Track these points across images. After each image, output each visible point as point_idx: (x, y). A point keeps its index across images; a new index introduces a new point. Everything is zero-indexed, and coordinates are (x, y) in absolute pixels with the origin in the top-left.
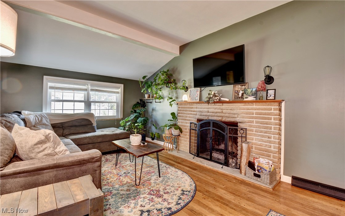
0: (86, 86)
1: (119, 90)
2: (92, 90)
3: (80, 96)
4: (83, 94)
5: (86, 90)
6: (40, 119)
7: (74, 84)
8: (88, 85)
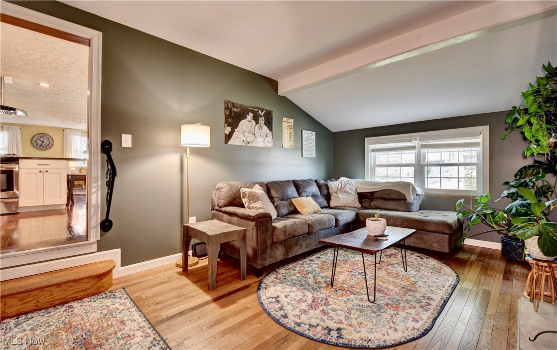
0: (413, 141)
1: (479, 140)
2: (423, 146)
3: (409, 157)
4: (414, 154)
5: (414, 148)
6: (343, 186)
7: (397, 141)
8: (416, 140)
